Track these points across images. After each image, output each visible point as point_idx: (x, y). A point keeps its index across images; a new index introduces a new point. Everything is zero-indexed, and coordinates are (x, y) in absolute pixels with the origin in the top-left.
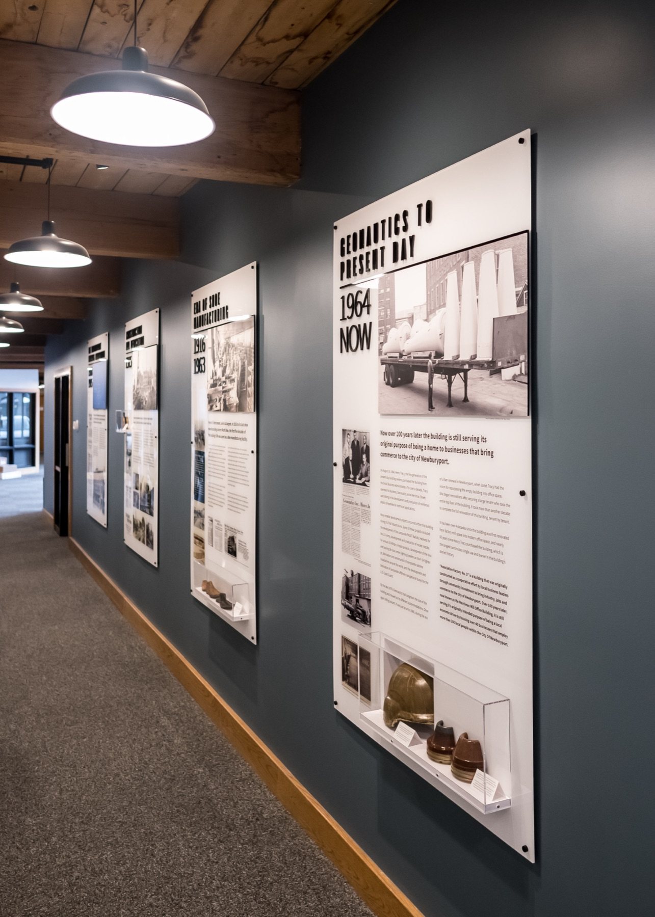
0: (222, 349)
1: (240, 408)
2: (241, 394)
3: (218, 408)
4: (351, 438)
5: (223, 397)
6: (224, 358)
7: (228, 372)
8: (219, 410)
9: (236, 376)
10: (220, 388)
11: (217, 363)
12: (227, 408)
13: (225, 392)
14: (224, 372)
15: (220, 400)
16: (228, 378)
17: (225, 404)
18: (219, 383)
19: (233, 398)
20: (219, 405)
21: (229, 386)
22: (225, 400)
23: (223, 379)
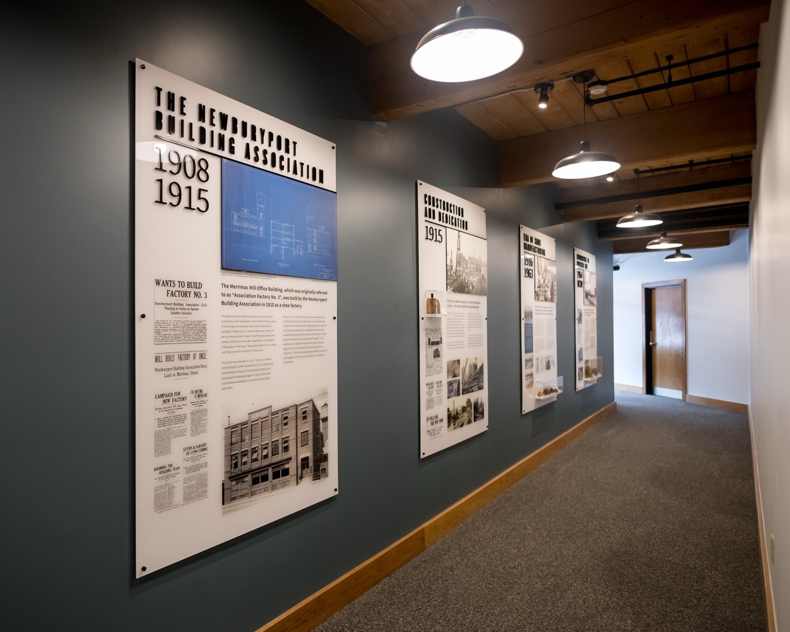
0: (543, 270)
1: (552, 300)
2: (552, 294)
3: (542, 299)
4: (579, 311)
5: (544, 294)
6: (544, 274)
7: (546, 282)
8: (542, 301)
9: (549, 285)
10: (543, 289)
11: (541, 276)
12: (546, 300)
13: (545, 292)
14: (544, 282)
15: (542, 295)
16: (546, 285)
17: (545, 298)
18: (542, 287)
19: (549, 295)
20: (542, 298)
21: (547, 289)
22: (545, 296)
23: (544, 285)
